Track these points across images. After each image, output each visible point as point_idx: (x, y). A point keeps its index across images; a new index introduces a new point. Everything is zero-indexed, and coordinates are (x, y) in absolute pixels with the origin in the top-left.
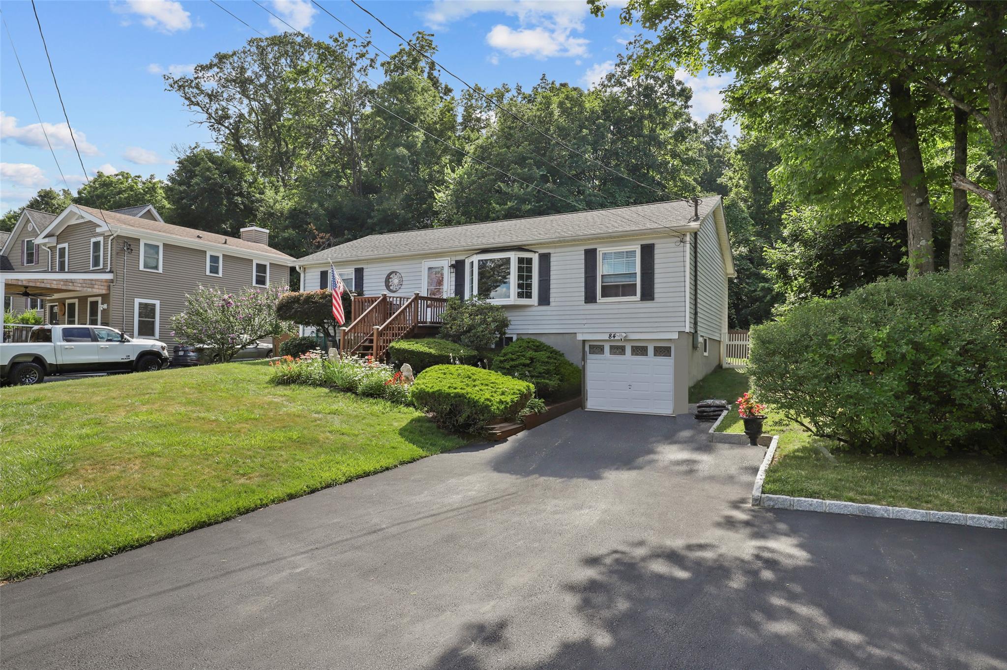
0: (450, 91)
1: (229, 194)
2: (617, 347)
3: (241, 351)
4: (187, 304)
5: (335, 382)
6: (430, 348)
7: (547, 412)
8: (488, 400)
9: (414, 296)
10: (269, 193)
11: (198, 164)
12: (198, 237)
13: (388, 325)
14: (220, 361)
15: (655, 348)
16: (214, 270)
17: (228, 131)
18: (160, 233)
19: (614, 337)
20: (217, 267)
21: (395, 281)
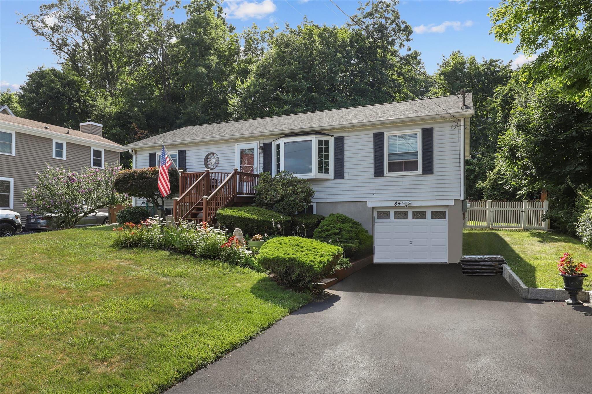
0: (234, 29)
1: (70, 101)
2: (401, 213)
3: (83, 218)
4: (37, 180)
5: (173, 245)
6: (252, 214)
7: (352, 267)
8: (311, 261)
9: (233, 172)
10: (100, 100)
11: (44, 78)
12: (45, 128)
13: (214, 195)
14: (66, 227)
15: (432, 212)
16: (59, 154)
17: (67, 56)
18: (13, 123)
19: (399, 204)
20: (62, 152)
21: (213, 160)
